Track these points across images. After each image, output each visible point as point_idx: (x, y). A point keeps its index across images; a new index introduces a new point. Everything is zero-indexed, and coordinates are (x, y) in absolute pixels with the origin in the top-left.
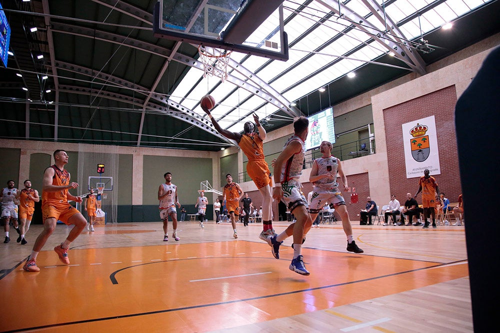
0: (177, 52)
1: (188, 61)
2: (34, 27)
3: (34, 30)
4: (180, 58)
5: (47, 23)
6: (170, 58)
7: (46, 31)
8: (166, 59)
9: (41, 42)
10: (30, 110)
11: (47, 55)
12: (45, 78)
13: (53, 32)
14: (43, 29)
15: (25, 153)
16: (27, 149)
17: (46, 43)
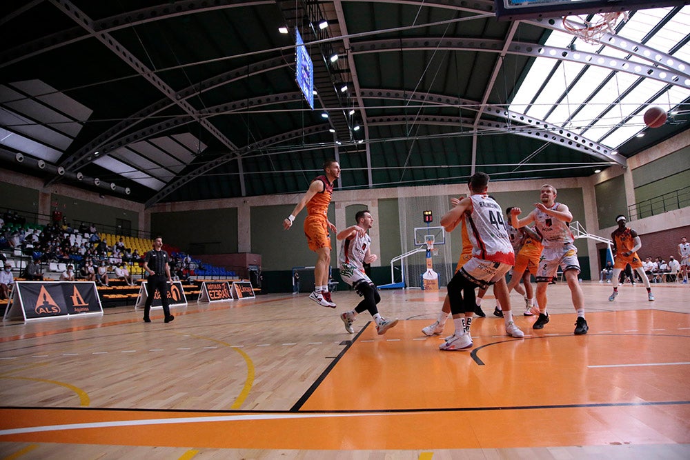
0: (513, 40)
1: (530, 50)
2: (334, 54)
3: (334, 59)
4: (517, 49)
5: (347, 46)
6: (504, 52)
7: (346, 57)
8: (498, 54)
9: (343, 71)
10: (340, 155)
11: (350, 84)
12: (352, 113)
13: (354, 56)
14: (344, 55)
15: (339, 207)
16: (341, 201)
17: (348, 71)
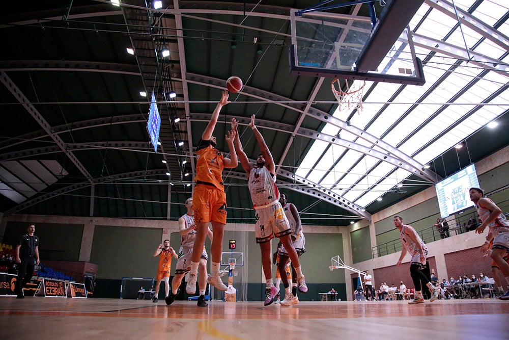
0: (301, 126)
1: (311, 134)
2: (177, 118)
3: (177, 120)
4: (303, 132)
5: (187, 114)
6: (294, 134)
7: (186, 122)
8: (291, 134)
9: (182, 132)
10: (171, 193)
11: (186, 142)
12: (184, 162)
13: (191, 122)
14: (184, 120)
15: (166, 233)
16: (168, 229)
17: (186, 132)
